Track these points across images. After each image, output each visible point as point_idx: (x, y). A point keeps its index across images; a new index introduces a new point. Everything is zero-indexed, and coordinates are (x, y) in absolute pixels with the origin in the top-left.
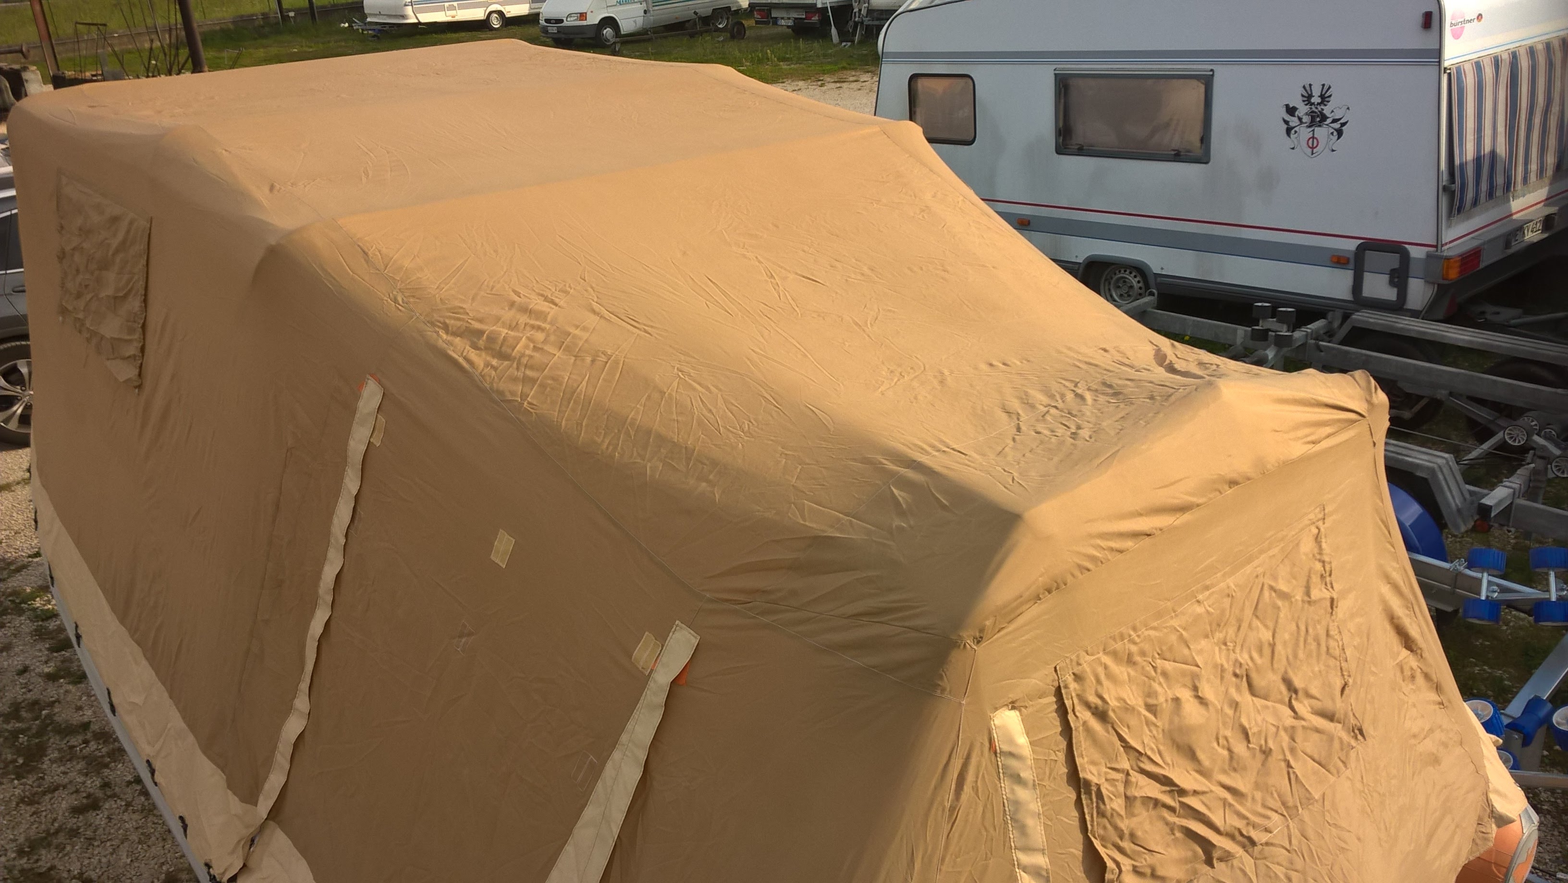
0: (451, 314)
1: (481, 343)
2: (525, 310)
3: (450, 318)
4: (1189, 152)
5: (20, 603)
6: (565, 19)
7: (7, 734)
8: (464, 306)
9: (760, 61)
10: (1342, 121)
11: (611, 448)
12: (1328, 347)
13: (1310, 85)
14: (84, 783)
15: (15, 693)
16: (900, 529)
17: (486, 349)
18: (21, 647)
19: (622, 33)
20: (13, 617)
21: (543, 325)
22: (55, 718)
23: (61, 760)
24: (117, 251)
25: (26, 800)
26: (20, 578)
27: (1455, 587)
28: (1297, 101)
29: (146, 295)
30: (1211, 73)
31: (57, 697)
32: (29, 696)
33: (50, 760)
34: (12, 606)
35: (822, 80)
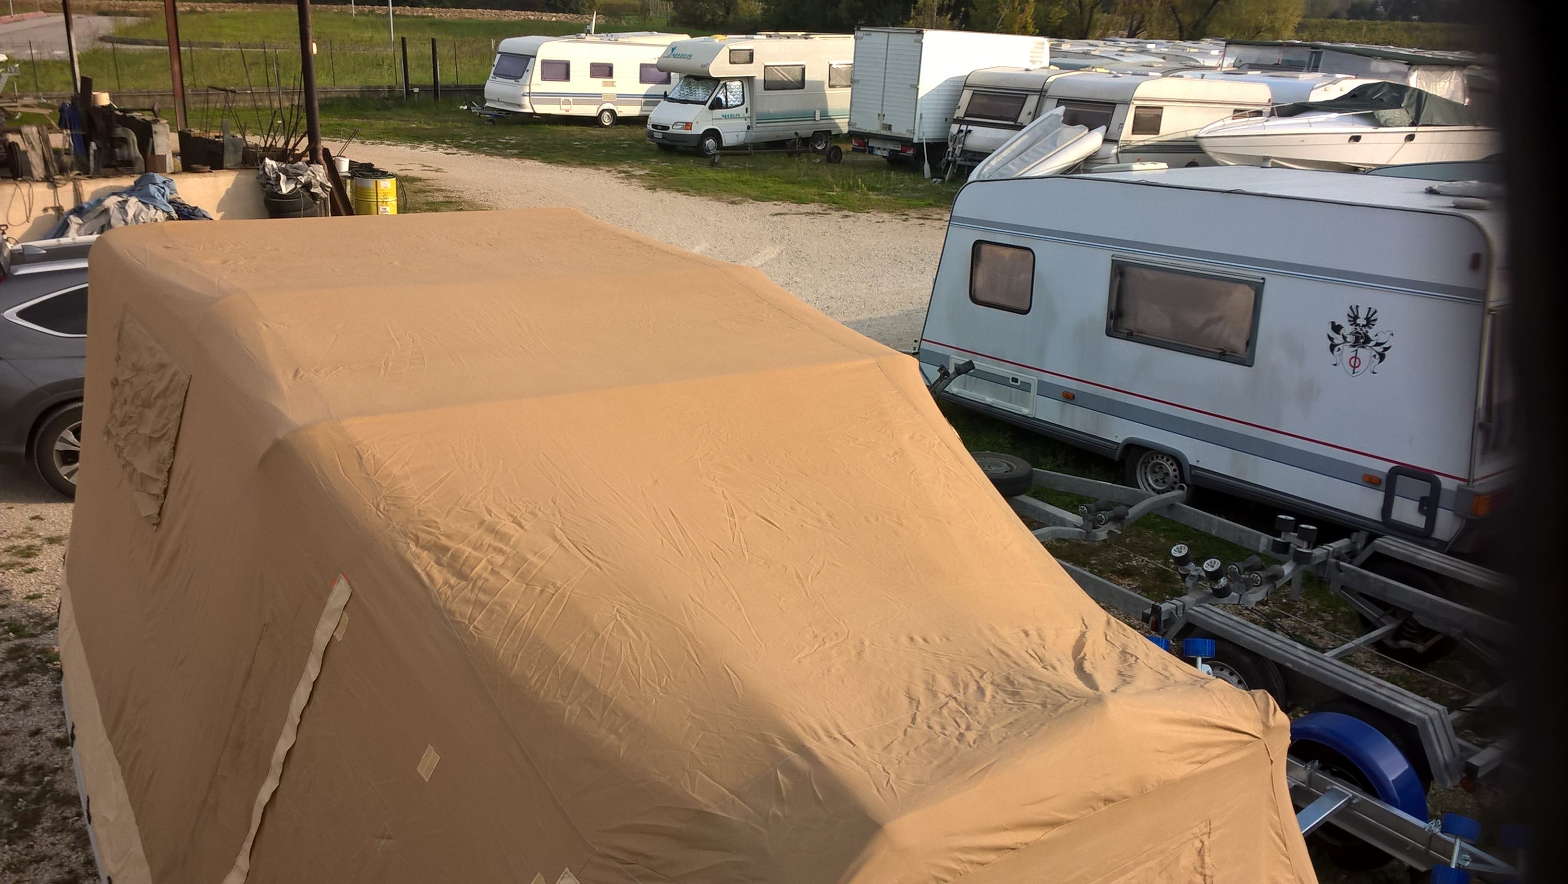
0: (424, 527)
1: (445, 559)
2: (492, 530)
3: (423, 531)
4: (1234, 352)
5: (46, 662)
6: (671, 127)
7: (8, 796)
8: (438, 520)
9: (850, 188)
10: (1384, 346)
11: (538, 684)
12: (1349, 569)
13: (1357, 307)
14: (69, 857)
15: (22, 754)
16: (776, 817)
17: (449, 566)
18: (38, 708)
19: (724, 145)
20: (38, 675)
21: (505, 548)
22: (56, 786)
23: (52, 831)
24: (158, 397)
25: (13, 867)
26: (52, 636)
27: (1429, 848)
28: (1343, 321)
29: (176, 443)
30: (1262, 281)
31: (61, 763)
32: (36, 759)
33: (42, 828)
34: (39, 664)
35: (907, 215)
